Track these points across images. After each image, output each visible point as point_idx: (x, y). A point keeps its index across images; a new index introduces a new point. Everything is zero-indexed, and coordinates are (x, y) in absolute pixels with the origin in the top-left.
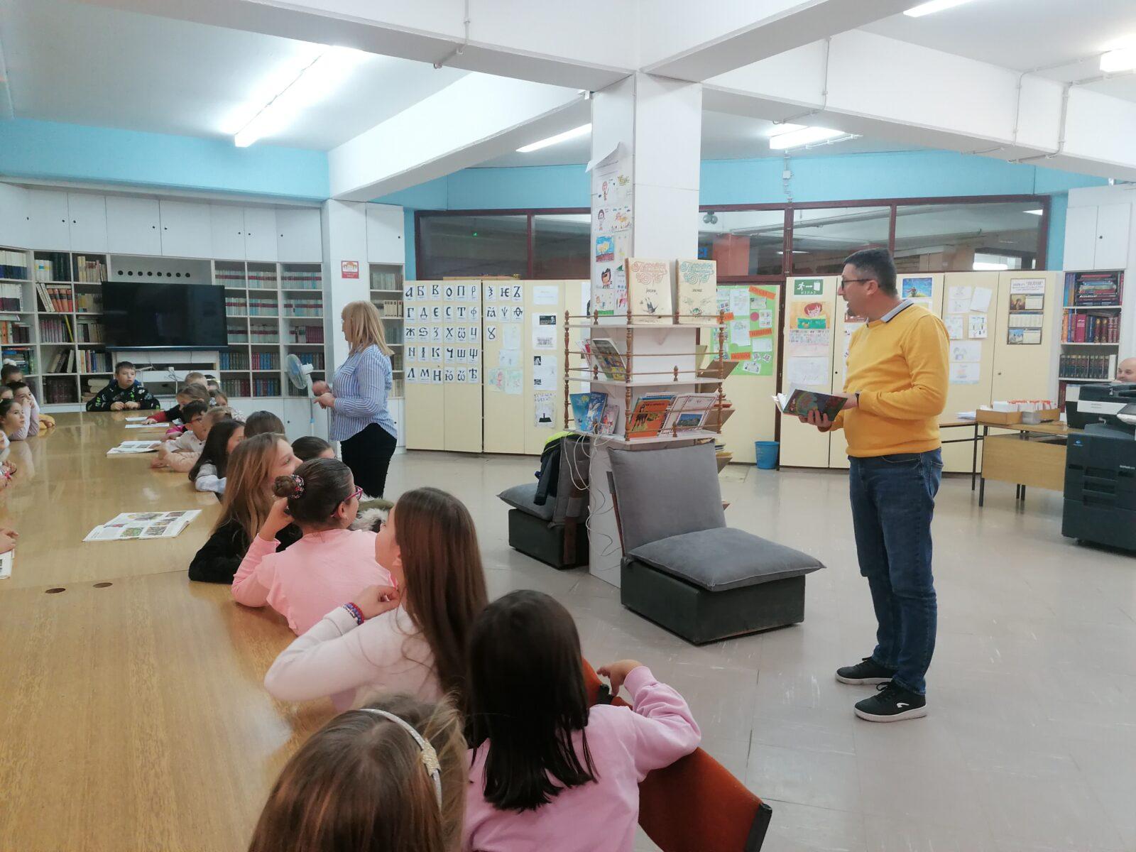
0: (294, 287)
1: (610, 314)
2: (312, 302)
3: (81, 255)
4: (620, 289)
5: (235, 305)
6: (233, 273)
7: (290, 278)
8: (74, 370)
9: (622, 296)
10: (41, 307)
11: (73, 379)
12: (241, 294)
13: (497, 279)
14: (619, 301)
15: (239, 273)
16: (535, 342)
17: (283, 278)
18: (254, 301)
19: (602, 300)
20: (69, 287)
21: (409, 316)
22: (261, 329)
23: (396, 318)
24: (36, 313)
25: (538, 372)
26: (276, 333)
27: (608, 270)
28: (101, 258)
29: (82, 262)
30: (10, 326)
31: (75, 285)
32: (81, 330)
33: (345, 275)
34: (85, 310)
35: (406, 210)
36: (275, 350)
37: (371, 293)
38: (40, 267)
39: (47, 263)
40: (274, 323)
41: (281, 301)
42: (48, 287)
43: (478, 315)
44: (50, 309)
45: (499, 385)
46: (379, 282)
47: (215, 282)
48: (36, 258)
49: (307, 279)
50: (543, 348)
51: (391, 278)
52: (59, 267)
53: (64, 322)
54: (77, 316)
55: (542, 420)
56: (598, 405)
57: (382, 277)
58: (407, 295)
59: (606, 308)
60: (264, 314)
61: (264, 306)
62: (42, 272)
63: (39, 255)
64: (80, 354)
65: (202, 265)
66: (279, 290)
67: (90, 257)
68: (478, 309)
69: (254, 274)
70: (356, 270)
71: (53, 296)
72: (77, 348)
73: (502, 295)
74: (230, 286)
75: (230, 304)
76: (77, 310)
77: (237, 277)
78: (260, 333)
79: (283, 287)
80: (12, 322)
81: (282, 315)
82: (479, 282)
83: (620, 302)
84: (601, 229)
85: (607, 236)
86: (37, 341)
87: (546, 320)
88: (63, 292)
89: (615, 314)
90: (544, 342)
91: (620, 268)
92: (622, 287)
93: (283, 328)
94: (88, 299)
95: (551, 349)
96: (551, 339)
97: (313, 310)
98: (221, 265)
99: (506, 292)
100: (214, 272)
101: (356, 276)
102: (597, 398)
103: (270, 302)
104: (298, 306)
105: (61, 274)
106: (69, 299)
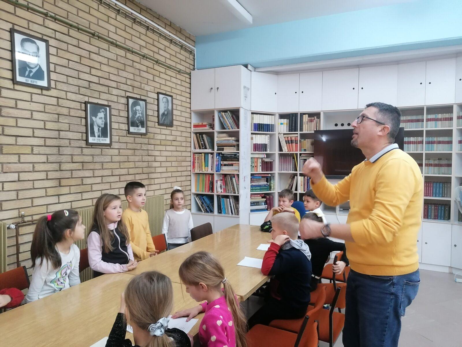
3: (305, 114)
5: (412, 143)
6: (414, 118)
8: (296, 190)
10: (281, 149)
12: (419, 134)
15: (420, 117)
17: (459, 118)
18: (430, 139)
20: (296, 135)
22: (437, 162)
24: (277, 152)
26: (450, 165)
28: (317, 115)
30: (260, 160)
31: (301, 134)
32: (302, 163)
34: (305, 150)
36: (448, 181)
38: (281, 124)
39: (285, 121)
40: (449, 157)
41: (456, 138)
42: (285, 136)
44: (285, 150)
48: (280, 118)
52: (292, 121)
53: (294, 158)
60: (439, 149)
61: (439, 142)
62: (282, 126)
63: (282, 116)
64: (300, 179)
66: (455, 128)
67: (311, 115)
69: (430, 117)
71: (287, 142)
72: (298, 175)
74: (409, 127)
76: (301, 150)
77: (418, 121)
78: (436, 165)
79: (458, 126)
80: (262, 159)
81: (456, 150)
86: (276, 170)
88: (293, 139)
93: (456, 162)
94: (307, 143)
103: (446, 139)
105: (293, 127)
106: (296, 143)
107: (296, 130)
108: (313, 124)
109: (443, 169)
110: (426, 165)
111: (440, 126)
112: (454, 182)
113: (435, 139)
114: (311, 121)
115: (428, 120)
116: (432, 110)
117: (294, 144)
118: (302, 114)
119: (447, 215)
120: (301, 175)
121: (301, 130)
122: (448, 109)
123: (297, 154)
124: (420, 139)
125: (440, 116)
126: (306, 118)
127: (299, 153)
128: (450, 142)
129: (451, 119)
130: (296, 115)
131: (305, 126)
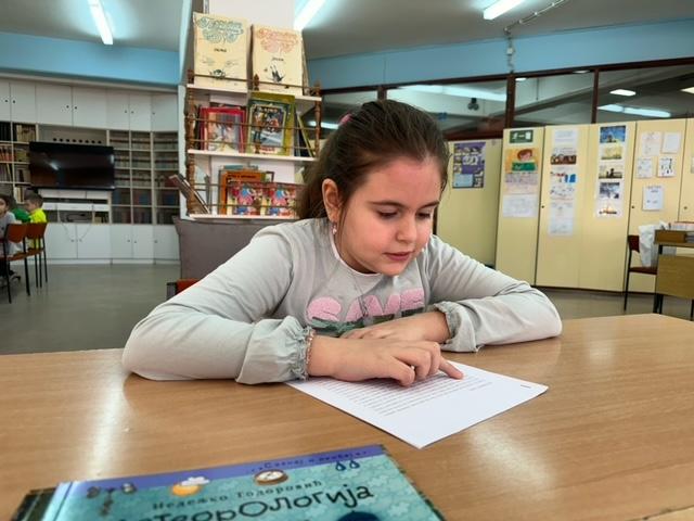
0: (161, 149)
2: (171, 159)
3: (18, 124)
5: (119, 160)
6: (121, 139)
7: (159, 143)
12: (125, 153)
15: (126, 139)
17: (155, 143)
20: (9, 145)
26: (149, 180)
31: (14, 144)
34: (20, 161)
36: (149, 192)
40: (148, 173)
41: (153, 158)
47: (108, 144)
49: (170, 143)
52: (4, 132)
53: (6, 168)
54: (15, 164)
60: (142, 167)
61: (141, 161)
64: (16, 189)
66: (152, 151)
67: (25, 126)
69: (135, 139)
72: (14, 185)
74: (118, 147)
76: (15, 160)
77: (124, 142)
78: (139, 180)
79: (154, 149)
81: (153, 168)
93: (153, 177)
97: (171, 165)
98: (113, 132)
100: (108, 138)
103: (146, 159)
104: (163, 162)
106: (10, 153)
107: (9, 139)
108: (29, 134)
110: (134, 180)
111: (140, 148)
112: (153, 193)
113: (139, 158)
114: (26, 132)
115: (133, 142)
116: (135, 134)
117: (7, 154)
118: (15, 124)
119: (149, 220)
120: (16, 185)
121: (15, 139)
122: (147, 134)
123: (10, 165)
124: (126, 157)
125: (141, 140)
126: (19, 128)
127: (13, 162)
128: (149, 161)
129: (149, 143)
130: (7, 124)
131: (19, 137)
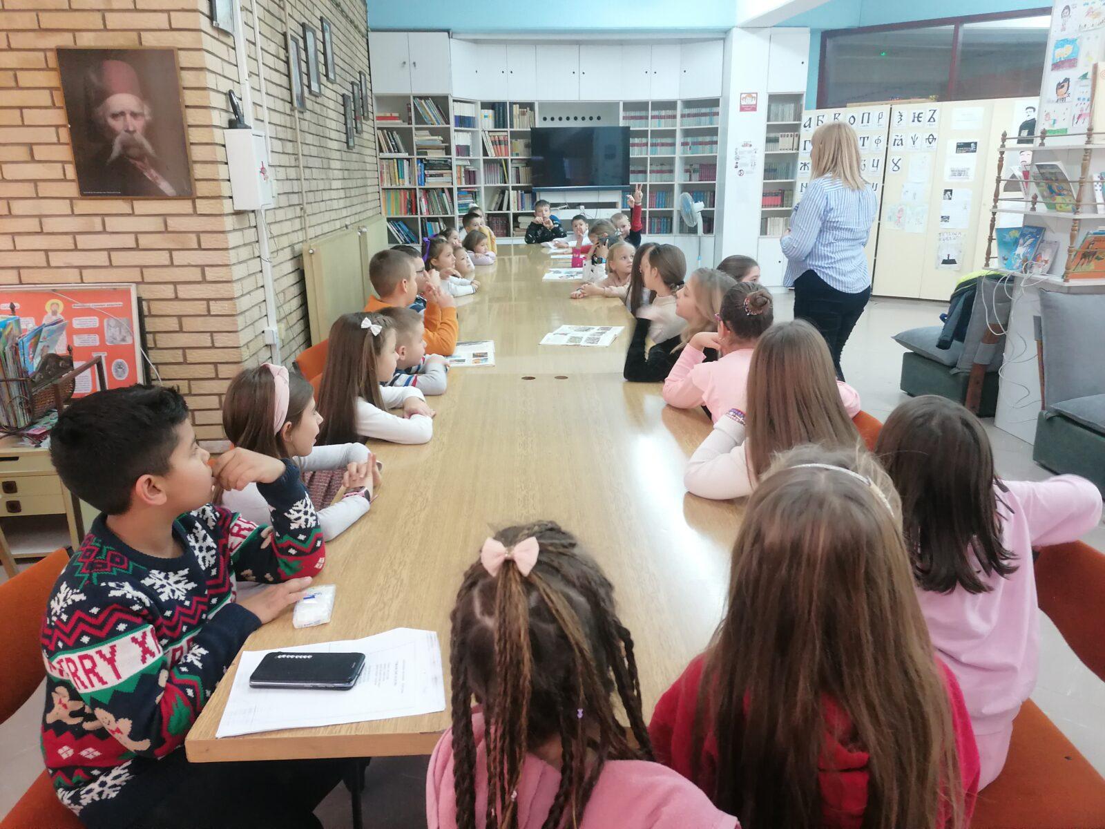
0: (692, 124)
1: (1063, 133)
2: (708, 139)
3: (515, 103)
4: (1080, 102)
5: (638, 145)
6: (638, 114)
7: (689, 115)
8: (508, 209)
9: (1082, 110)
10: (485, 153)
11: (507, 215)
12: (643, 134)
13: (910, 103)
14: (1076, 117)
15: (643, 114)
16: (948, 172)
17: (683, 116)
18: (654, 141)
19: (1053, 117)
20: (505, 134)
21: (805, 149)
22: (659, 168)
23: (791, 152)
24: (481, 158)
25: (947, 208)
26: (671, 171)
27: (1067, 80)
28: (530, 106)
29: (516, 109)
30: (463, 170)
31: (511, 132)
32: (514, 172)
33: (742, 109)
34: (517, 155)
35: (813, 32)
36: (670, 189)
37: (768, 126)
38: (485, 117)
39: (490, 112)
40: (671, 161)
41: (679, 139)
42: (491, 134)
43: (883, 145)
44: (492, 155)
45: (898, 222)
46: (777, 115)
47: (622, 123)
48: (482, 108)
49: (705, 115)
50: (956, 180)
51: (790, 109)
52: (499, 114)
53: (501, 166)
54: (512, 160)
55: (945, 262)
56: (1030, 241)
57: (780, 107)
58: (805, 127)
59: (1056, 127)
60: (663, 153)
61: (663, 145)
62: (486, 120)
63: (485, 105)
64: (513, 194)
65: (611, 107)
66: (678, 128)
67: (523, 105)
68: (884, 139)
69: (656, 113)
70: (754, 102)
71: (494, 143)
72: (511, 188)
73: (913, 121)
74: (635, 126)
75: (634, 145)
76: (512, 155)
77: (641, 118)
78: (658, 172)
79: (681, 125)
80: (465, 166)
81: (679, 153)
82: (889, 106)
83: (1078, 118)
84: (1064, 29)
85: (1070, 37)
86: (481, 184)
87: (965, 147)
88: (502, 138)
89: (1068, 133)
90: (959, 173)
91: (1085, 76)
92: (1084, 99)
93: (678, 167)
94: (520, 144)
95: (966, 180)
96: (968, 169)
97: (708, 147)
98: (629, 106)
99: (918, 117)
100: (622, 114)
101: (754, 108)
102: (1031, 233)
103: (669, 140)
104: (694, 144)
105: (500, 121)
106: (506, 145)
107: (505, 126)
109: (666, 176)
110: (652, 172)
111: (663, 126)
112: (677, 189)
113: (660, 141)
114: (523, 114)
115: (653, 117)
117: (503, 146)
118: (512, 104)
119: (669, 227)
120: (514, 188)
121: (512, 126)
122: (671, 105)
123: (506, 161)
124: (644, 140)
125: (663, 113)
127: (509, 158)
128: (673, 145)
129: (674, 117)
130: (504, 104)
131: (516, 121)
